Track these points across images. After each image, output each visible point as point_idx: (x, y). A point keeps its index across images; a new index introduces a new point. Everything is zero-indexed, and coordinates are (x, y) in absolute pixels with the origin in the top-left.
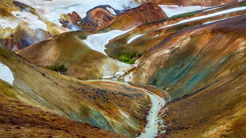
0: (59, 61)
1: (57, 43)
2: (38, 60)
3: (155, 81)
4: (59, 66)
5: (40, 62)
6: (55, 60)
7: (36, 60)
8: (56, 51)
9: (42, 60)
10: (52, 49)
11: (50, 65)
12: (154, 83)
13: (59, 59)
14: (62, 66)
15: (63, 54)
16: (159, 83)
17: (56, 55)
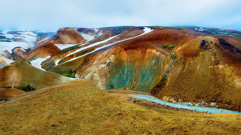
0: (24, 82)
1: (17, 69)
2: (6, 82)
3: (112, 86)
4: (25, 86)
5: (7, 83)
6: (19, 81)
7: (4, 82)
8: (18, 74)
9: (8, 81)
10: (14, 73)
11: (17, 85)
12: (112, 87)
13: (22, 80)
14: (28, 86)
15: (25, 76)
16: (115, 86)
17: (19, 77)
